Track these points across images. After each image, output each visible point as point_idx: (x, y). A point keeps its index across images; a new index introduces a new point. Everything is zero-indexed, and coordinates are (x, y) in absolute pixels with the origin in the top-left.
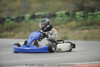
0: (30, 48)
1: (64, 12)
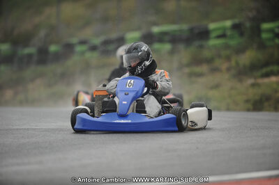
0: (130, 121)
1: (228, 23)
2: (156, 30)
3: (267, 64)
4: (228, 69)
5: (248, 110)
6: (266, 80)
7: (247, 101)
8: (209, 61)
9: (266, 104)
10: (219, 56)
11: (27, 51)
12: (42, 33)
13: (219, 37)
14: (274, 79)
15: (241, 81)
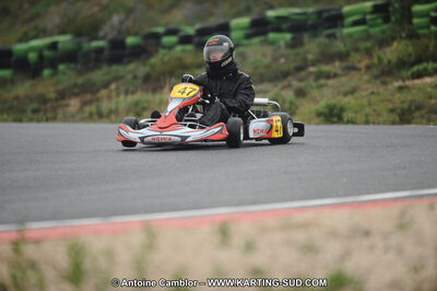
2: (271, 14)
3: (419, 61)
4: (368, 68)
5: (393, 123)
6: (417, 82)
7: (392, 111)
8: (342, 56)
9: (417, 114)
10: (357, 50)
11: (95, 44)
12: (116, 19)
13: (356, 23)
14: (428, 80)
15: (384, 83)
